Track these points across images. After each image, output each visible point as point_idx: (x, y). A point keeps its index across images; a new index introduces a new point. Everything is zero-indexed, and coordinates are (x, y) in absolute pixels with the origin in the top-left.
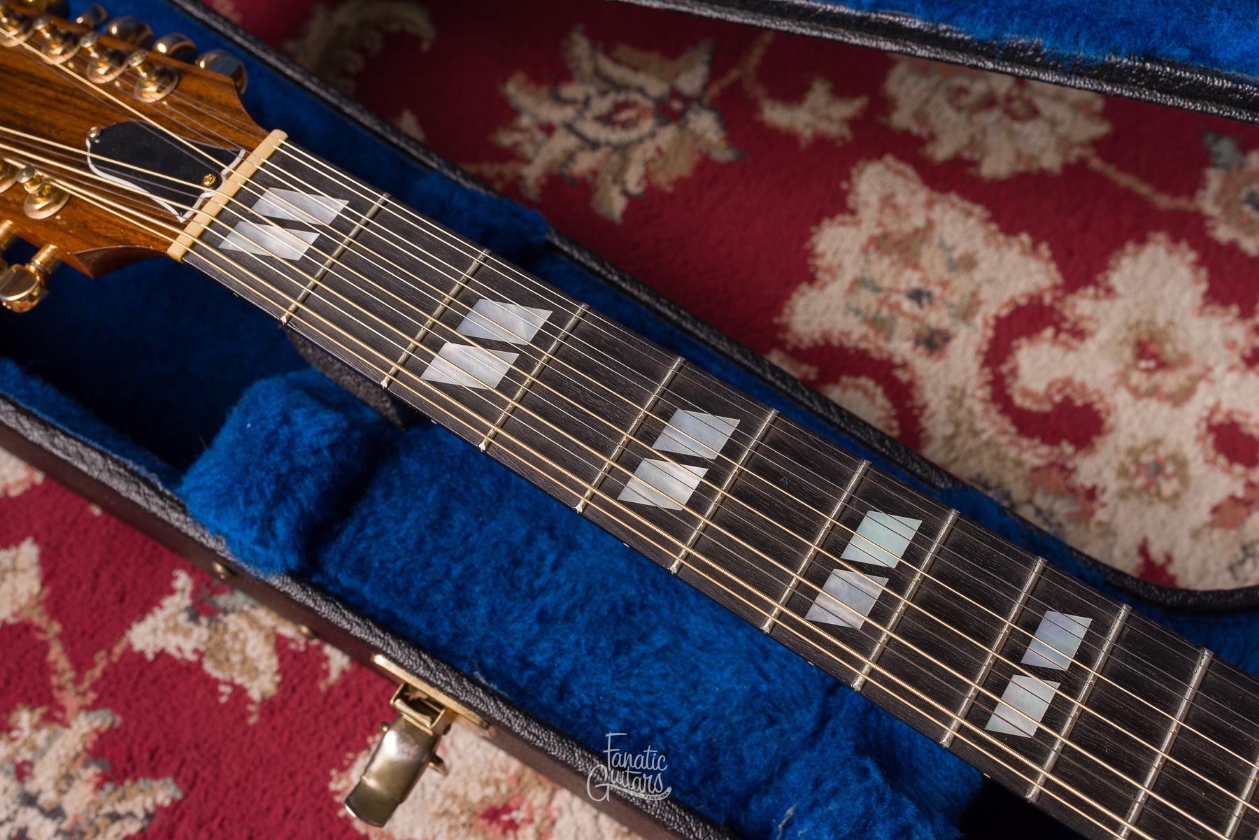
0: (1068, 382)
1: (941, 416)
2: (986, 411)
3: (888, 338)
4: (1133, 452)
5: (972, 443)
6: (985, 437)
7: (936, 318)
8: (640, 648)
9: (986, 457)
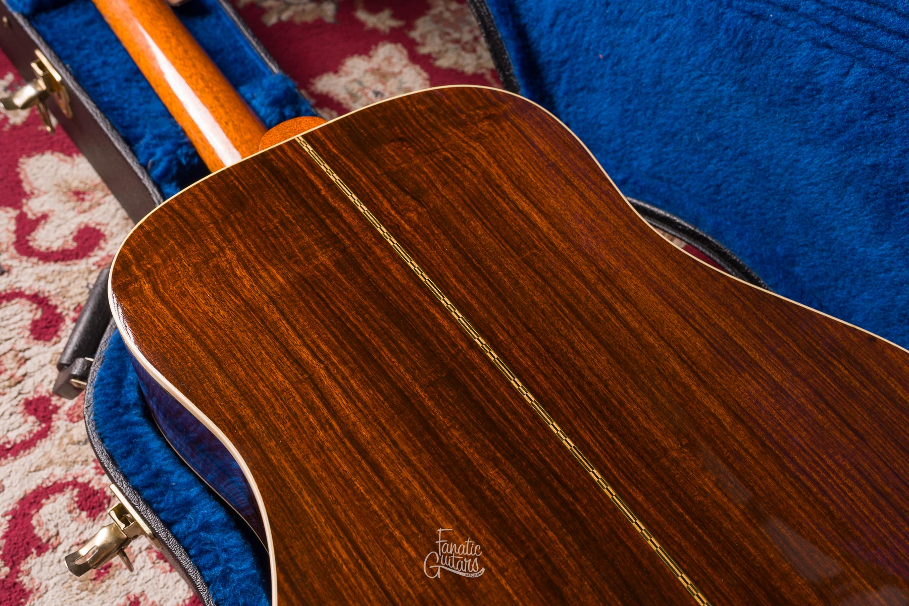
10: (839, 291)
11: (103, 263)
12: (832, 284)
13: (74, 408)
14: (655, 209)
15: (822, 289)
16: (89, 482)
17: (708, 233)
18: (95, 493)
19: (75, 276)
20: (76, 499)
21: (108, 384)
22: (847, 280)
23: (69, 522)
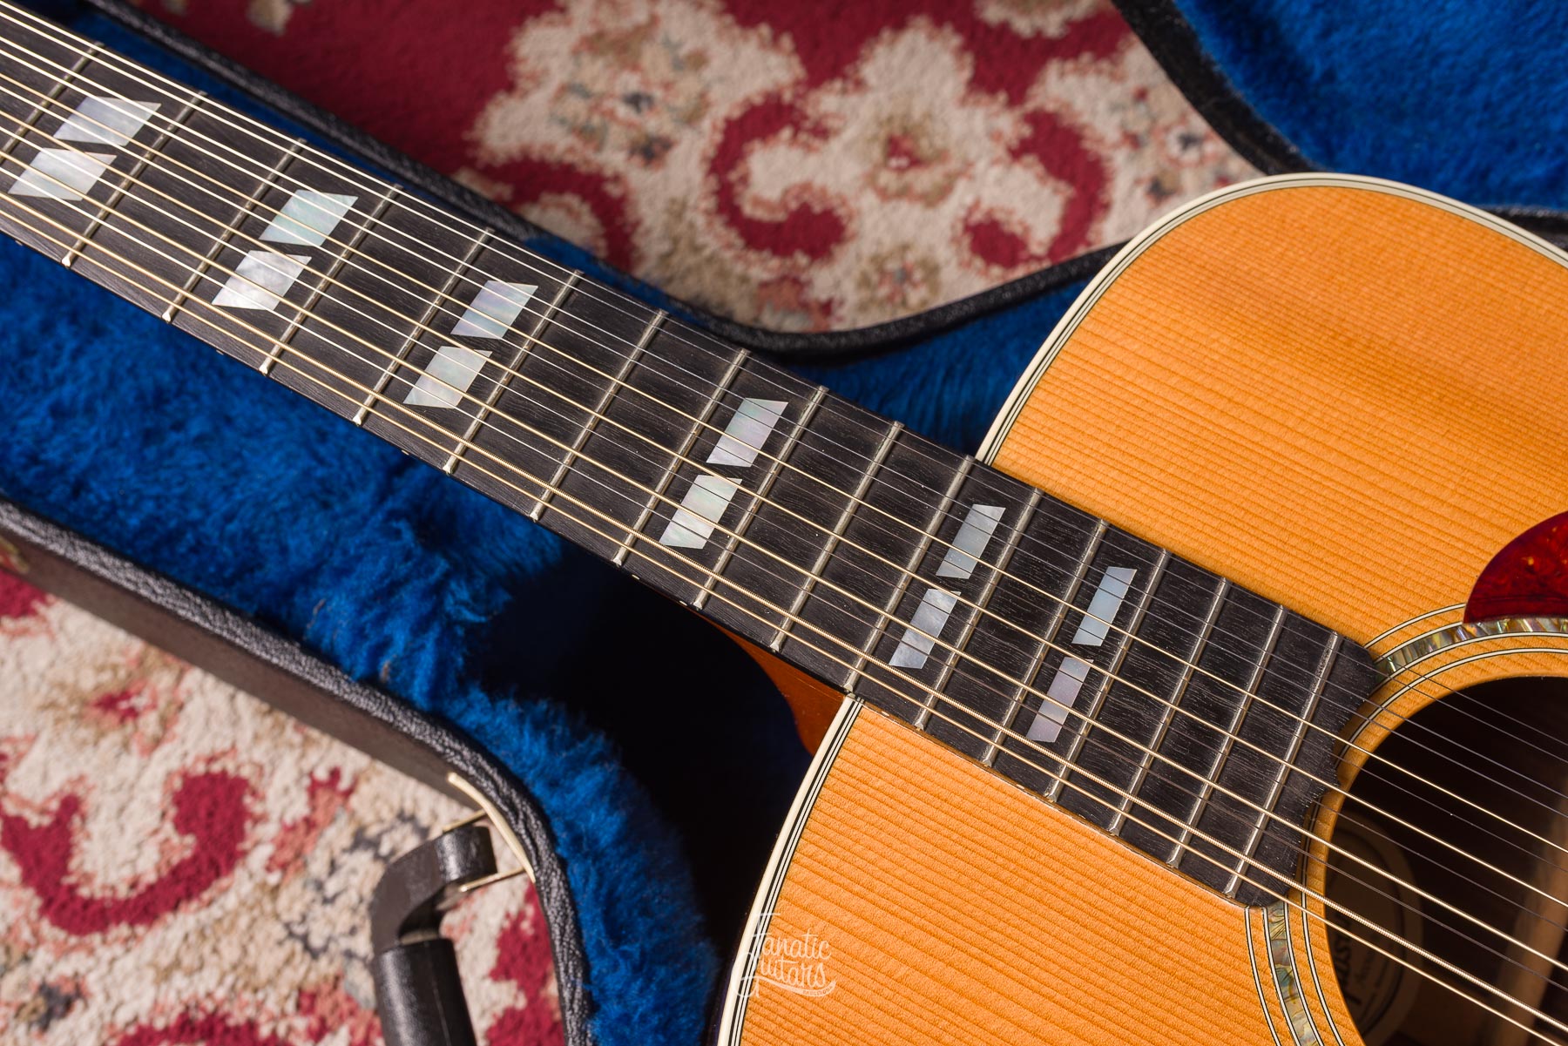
0: (806, 187)
1: (657, 232)
2: (710, 224)
3: (599, 148)
4: (878, 261)
5: (691, 260)
6: (707, 252)
7: (655, 124)
8: (174, 437)
9: (708, 275)
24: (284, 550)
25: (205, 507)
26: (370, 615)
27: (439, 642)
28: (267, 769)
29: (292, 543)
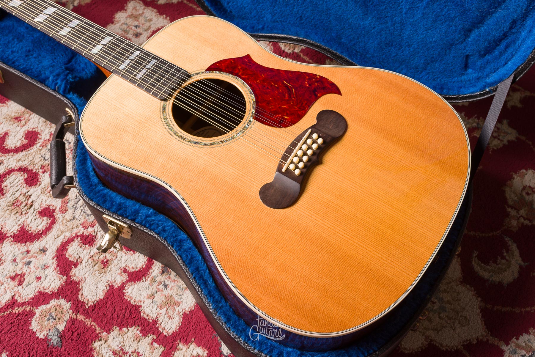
7: (139, 31)
10: (361, 43)
11: (44, 144)
12: (357, 41)
13: (62, 207)
14: (279, 35)
15: (354, 44)
16: (83, 233)
17: (303, 38)
18: (88, 237)
19: (34, 154)
20: (81, 241)
21: (84, 179)
22: (362, 37)
23: (82, 251)
24: (45, 74)
25: (34, 66)
26: (55, 78)
27: (65, 84)
28: (43, 131)
29: (47, 73)
